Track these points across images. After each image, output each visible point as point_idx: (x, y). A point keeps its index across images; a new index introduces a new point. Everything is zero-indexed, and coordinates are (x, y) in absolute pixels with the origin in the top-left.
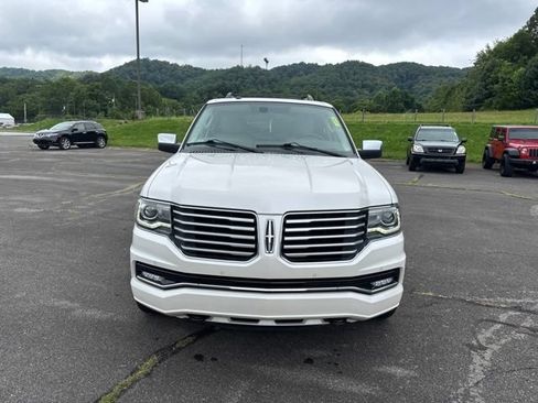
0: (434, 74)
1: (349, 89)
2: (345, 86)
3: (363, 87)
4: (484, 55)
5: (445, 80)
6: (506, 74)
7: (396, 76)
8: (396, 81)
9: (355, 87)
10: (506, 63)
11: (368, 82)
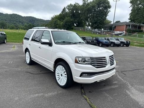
0: (39, 20)
1: (15, 22)
2: (14, 21)
3: (20, 22)
4: (53, 18)
5: (42, 23)
6: (59, 23)
7: (29, 20)
8: (29, 21)
9: (17, 22)
10: (59, 21)
11: (21, 21)
